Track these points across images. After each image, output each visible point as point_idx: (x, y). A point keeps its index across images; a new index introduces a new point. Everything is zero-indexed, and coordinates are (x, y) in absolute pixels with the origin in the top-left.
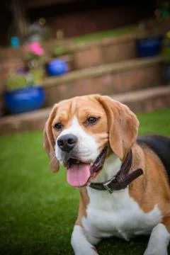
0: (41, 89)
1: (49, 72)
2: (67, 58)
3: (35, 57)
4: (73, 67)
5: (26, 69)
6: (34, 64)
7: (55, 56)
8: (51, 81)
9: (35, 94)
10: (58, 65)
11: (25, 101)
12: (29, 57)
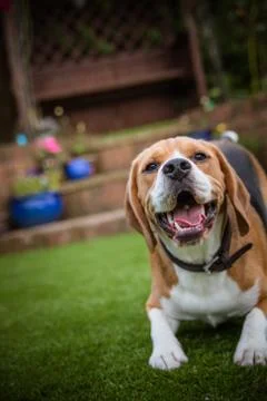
0: (57, 196)
1: (68, 174)
2: (91, 158)
3: (50, 155)
4: (98, 168)
5: (39, 171)
6: (49, 163)
7: (75, 155)
8: (71, 186)
9: (51, 201)
10: (79, 165)
11: (37, 211)
12: (42, 155)
